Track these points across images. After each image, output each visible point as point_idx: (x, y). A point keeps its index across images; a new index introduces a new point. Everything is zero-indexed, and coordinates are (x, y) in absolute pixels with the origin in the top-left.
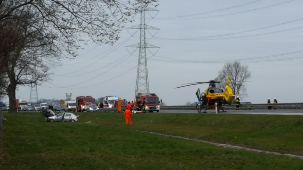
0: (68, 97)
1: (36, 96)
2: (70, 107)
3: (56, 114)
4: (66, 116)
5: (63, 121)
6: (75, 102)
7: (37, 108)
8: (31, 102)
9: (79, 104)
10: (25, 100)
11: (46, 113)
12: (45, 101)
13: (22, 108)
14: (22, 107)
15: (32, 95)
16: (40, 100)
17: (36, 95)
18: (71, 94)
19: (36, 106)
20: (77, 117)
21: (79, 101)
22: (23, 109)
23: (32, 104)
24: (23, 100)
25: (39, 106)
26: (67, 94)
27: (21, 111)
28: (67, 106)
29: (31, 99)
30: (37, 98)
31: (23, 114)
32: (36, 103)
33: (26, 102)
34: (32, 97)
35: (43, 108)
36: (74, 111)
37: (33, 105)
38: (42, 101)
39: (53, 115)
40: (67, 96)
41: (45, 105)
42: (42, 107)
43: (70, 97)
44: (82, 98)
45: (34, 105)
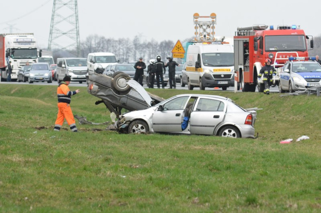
0: (200, 30)
1: (73, 27)
2: (207, 70)
3: (156, 97)
4: (198, 110)
5: (186, 132)
6: (229, 48)
7: (75, 72)
8: (53, 47)
9: (246, 57)
10: (29, 38)
11: (112, 92)
12: (105, 44)
13: (16, 70)
14: (16, 65)
15: (56, 19)
16: (89, 39)
17: (73, 19)
18: (213, 16)
19: (71, 63)
20: (250, 117)
21: (246, 46)
22: (20, 75)
23: (56, 55)
24: (21, 39)
25: (84, 64)
26: (196, 16)
27: (15, 80)
28: (198, 65)
29: (54, 35)
30: (78, 34)
31: (21, 93)
32: (71, 53)
33: (33, 46)
34: (57, 26)
35: (99, 71)
36: (224, 87)
37: (59, 60)
38: (94, 44)
39: (143, 105)
40: (199, 25)
41: (109, 59)
42: (96, 66)
43: (209, 30)
44: (259, 33)
45: (65, 59)
